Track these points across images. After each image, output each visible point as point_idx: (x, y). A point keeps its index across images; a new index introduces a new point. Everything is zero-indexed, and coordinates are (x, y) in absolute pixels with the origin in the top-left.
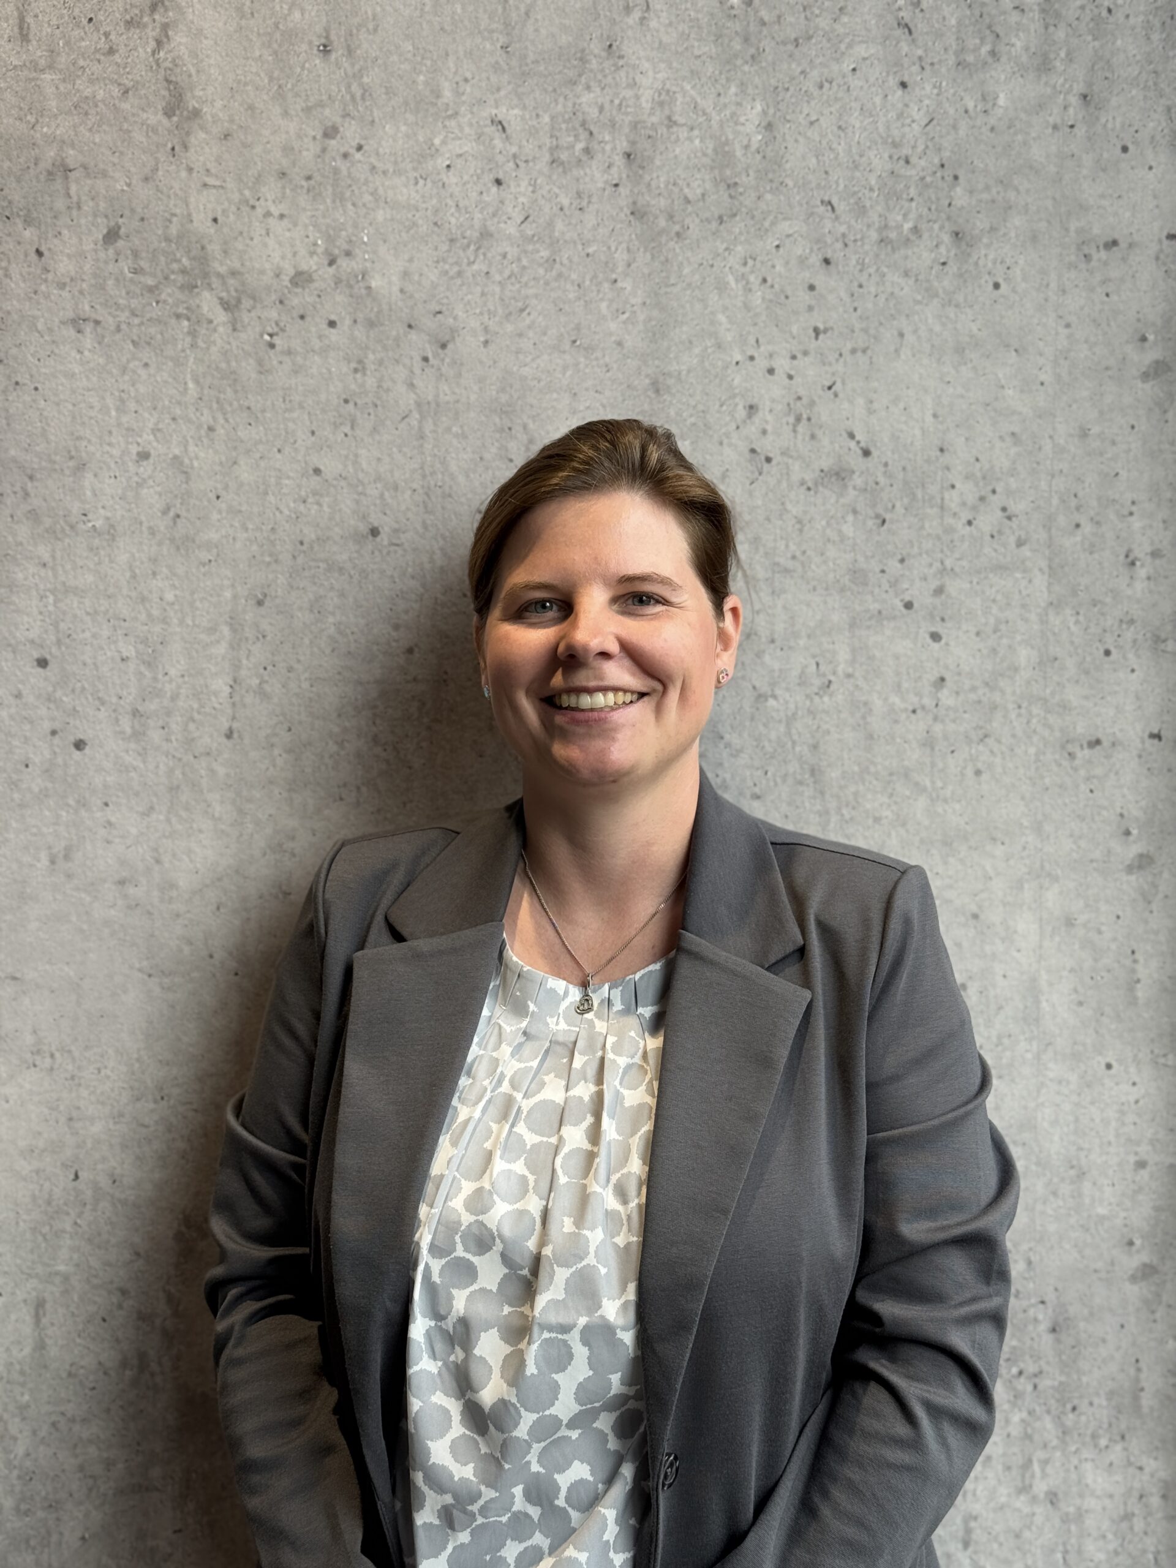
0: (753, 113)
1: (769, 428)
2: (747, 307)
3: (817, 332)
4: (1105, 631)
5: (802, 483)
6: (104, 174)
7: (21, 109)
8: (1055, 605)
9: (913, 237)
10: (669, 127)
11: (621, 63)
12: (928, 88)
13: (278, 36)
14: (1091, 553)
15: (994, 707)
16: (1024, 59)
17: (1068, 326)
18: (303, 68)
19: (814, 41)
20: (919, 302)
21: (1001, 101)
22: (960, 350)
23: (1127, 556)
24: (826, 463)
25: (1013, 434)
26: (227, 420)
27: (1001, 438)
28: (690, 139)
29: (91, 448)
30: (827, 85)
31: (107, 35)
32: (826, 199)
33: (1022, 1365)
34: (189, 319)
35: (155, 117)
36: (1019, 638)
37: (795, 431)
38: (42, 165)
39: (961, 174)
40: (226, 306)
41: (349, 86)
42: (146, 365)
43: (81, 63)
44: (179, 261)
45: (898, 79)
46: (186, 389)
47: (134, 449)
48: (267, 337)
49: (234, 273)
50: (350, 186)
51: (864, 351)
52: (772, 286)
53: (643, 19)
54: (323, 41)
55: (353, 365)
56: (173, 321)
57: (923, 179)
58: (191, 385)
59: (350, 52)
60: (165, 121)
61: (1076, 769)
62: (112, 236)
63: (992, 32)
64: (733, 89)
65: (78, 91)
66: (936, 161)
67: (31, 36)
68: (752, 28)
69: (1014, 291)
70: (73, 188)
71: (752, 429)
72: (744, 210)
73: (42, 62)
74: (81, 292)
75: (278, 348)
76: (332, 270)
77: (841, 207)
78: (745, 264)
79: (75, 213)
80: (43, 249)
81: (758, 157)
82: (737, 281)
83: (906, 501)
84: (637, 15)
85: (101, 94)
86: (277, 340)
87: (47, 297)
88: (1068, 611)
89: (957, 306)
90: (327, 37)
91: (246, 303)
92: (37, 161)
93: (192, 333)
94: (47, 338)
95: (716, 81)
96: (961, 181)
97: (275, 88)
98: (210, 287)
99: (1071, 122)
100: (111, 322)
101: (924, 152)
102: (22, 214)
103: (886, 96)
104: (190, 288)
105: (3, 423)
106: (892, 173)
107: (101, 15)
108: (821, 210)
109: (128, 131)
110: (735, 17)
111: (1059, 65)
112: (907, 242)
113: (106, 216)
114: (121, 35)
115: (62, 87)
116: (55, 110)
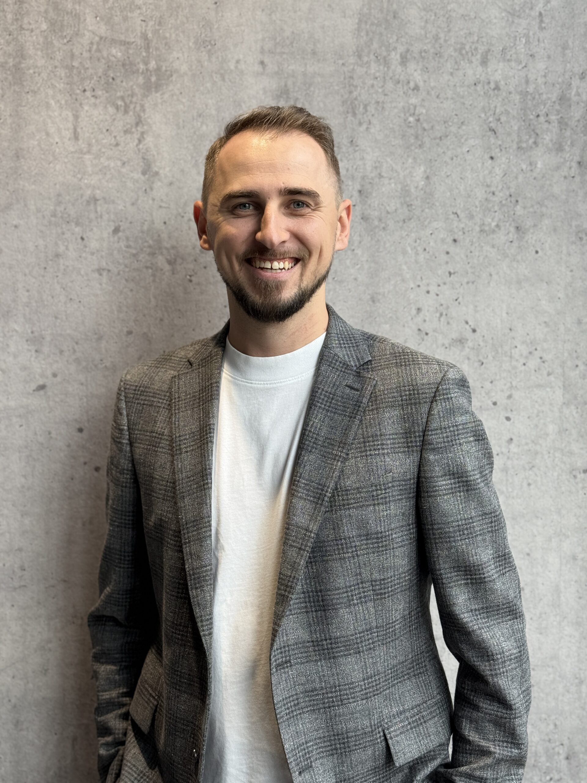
0: (420, 172)
1: (427, 319)
2: (417, 262)
3: (450, 274)
5: (443, 345)
6: (113, 202)
7: (74, 172)
8: (567, 404)
9: (496, 229)
10: (379, 178)
11: (357, 148)
12: (504, 159)
13: (195, 137)
14: (584, 379)
15: (537, 453)
16: (550, 145)
17: (572, 271)
19: (449, 138)
20: (499, 260)
21: (539, 165)
22: (519, 282)
24: (454, 335)
25: (545, 322)
26: (169, 316)
27: (540, 324)
28: (390, 184)
29: (105, 329)
30: (455, 158)
31: (115, 137)
32: (455, 211)
33: (552, 775)
34: (152, 269)
35: (137, 175)
36: (549, 420)
37: (440, 320)
38: (84, 198)
39: (520, 200)
40: (169, 262)
42: (132, 290)
43: (103, 150)
44: (147, 242)
45: (489, 156)
46: (150, 301)
47: (125, 330)
48: (188, 277)
49: (173, 247)
51: (473, 283)
52: (429, 252)
53: (367, 128)
56: (144, 270)
57: (501, 202)
58: (152, 299)
60: (142, 178)
61: (577, 483)
62: (116, 230)
63: (535, 133)
64: (410, 160)
65: (101, 163)
66: (508, 193)
67: (80, 137)
68: (420, 132)
69: (545, 254)
70: (99, 209)
71: (419, 319)
72: (415, 217)
73: (85, 150)
74: (102, 257)
75: (193, 282)
77: (462, 215)
78: (416, 242)
79: (99, 220)
80: (84, 237)
81: (422, 192)
82: (412, 250)
83: (493, 353)
84: (364, 126)
85: (112, 165)
86: (193, 278)
87: (86, 259)
88: (573, 407)
89: (518, 261)
91: (179, 261)
92: (82, 196)
93: (154, 275)
94: (85, 278)
95: (402, 157)
96: (520, 202)
97: (194, 161)
98: (162, 254)
99: (573, 175)
100: (115, 271)
101: (502, 190)
102: (75, 220)
103: (483, 163)
104: (153, 254)
105: (64, 317)
106: (486, 199)
107: (113, 128)
108: (452, 216)
109: (125, 182)
110: (411, 127)
111: (567, 148)
112: (494, 232)
113: (114, 221)
114: (121, 137)
115: (94, 162)
116: (90, 172)
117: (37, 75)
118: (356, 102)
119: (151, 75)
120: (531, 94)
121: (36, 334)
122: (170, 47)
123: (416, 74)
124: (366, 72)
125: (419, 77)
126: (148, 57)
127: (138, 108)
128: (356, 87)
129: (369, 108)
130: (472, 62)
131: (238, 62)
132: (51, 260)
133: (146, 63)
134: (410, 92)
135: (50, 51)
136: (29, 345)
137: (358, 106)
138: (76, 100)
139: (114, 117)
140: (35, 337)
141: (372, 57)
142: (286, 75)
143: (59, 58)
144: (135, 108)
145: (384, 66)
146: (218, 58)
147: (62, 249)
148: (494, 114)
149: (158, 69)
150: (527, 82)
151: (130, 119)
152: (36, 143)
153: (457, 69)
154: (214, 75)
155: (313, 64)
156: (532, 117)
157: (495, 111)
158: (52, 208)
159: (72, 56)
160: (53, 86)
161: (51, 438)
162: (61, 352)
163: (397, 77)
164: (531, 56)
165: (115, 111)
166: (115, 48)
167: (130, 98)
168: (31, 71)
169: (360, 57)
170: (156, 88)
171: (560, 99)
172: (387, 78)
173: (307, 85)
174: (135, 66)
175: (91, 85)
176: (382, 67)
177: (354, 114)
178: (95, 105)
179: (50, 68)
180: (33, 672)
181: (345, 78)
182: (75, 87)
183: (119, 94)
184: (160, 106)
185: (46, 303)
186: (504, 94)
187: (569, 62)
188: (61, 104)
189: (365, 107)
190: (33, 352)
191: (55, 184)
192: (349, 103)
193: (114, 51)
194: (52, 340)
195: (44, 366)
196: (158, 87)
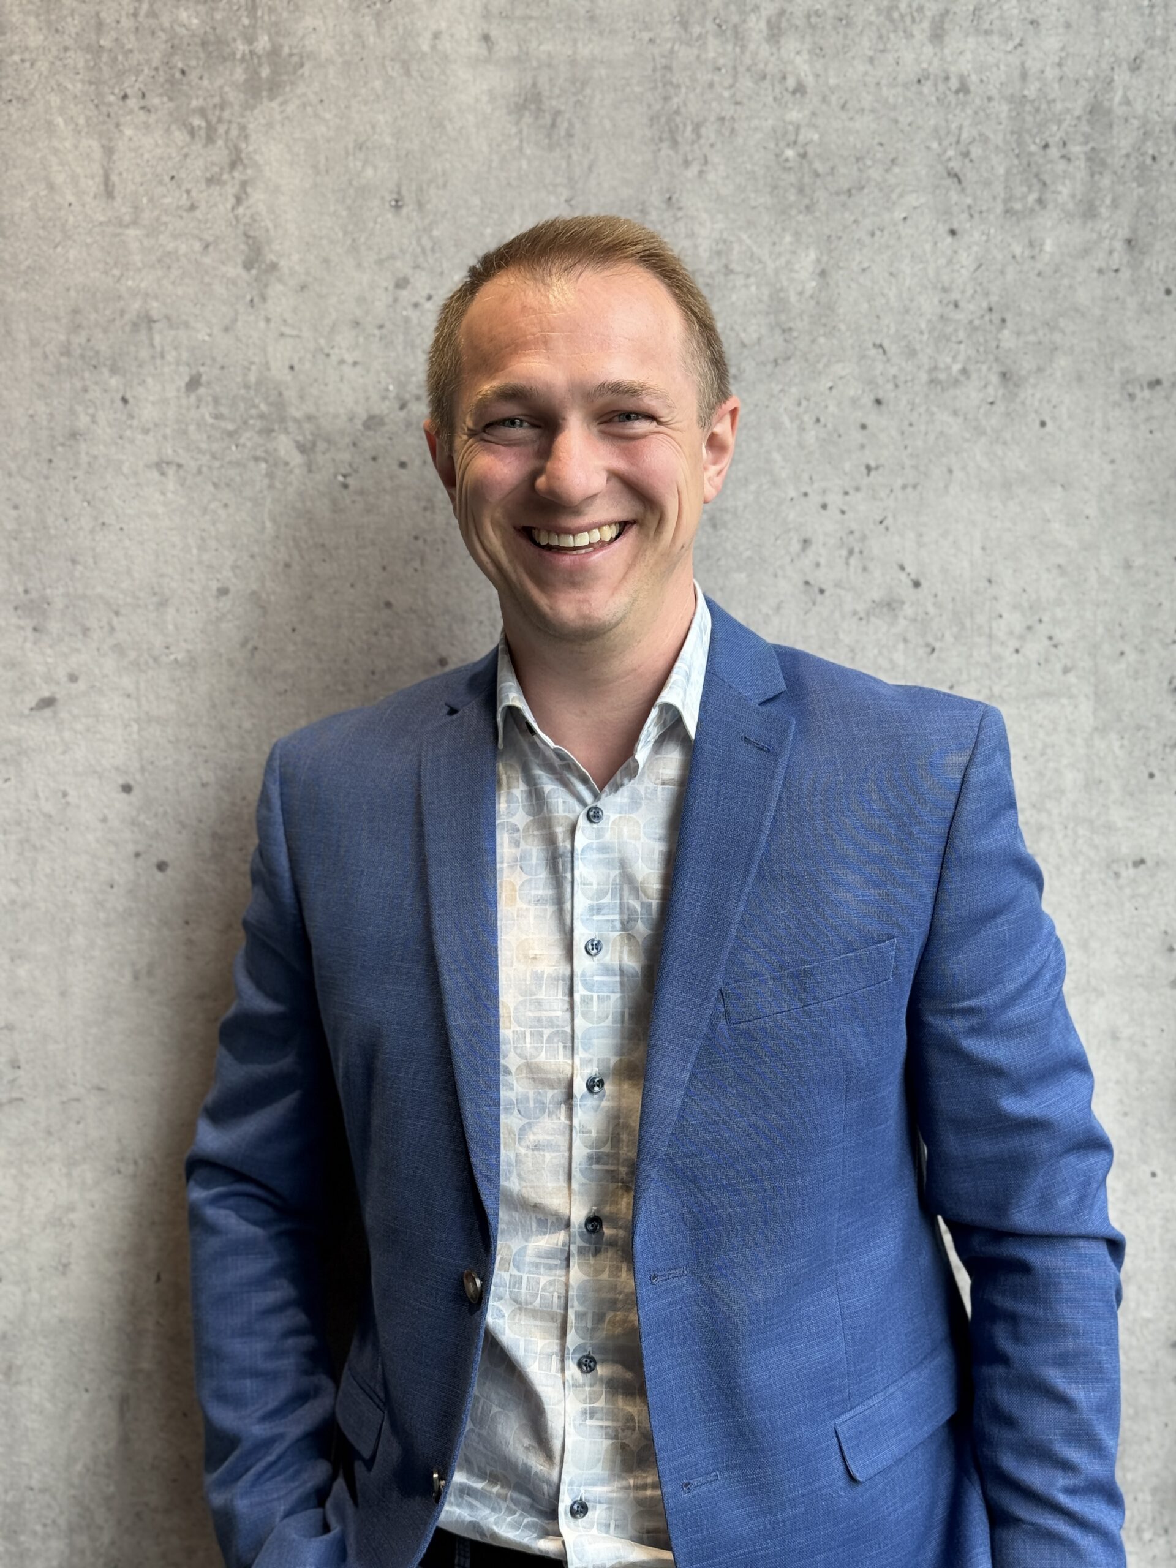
0: (807, 261)
1: (823, 561)
2: (801, 445)
3: (869, 468)
4: (1149, 755)
5: (855, 613)
6: (186, 325)
7: (106, 263)
8: (1102, 730)
9: (962, 378)
10: (726, 275)
11: (680, 214)
12: (977, 235)
13: (351, 191)
14: (1136, 679)
16: (1071, 206)
17: (1112, 462)
18: (375, 222)
19: (866, 191)
20: (967, 440)
21: (1048, 246)
22: (1007, 485)
23: (1170, 683)
24: (877, 594)
25: (1059, 566)
26: (302, 557)
27: (1048, 570)
28: (747, 286)
29: (174, 585)
30: (878, 233)
31: (188, 192)
32: (878, 342)
34: (266, 461)
35: (234, 270)
36: (1065, 761)
37: (847, 564)
38: (127, 317)
39: (1009, 317)
40: (302, 449)
41: (419, 240)
42: (226, 506)
43: (164, 219)
44: (255, 406)
45: (947, 227)
46: (264, 528)
47: (214, 585)
48: (340, 478)
49: (310, 418)
50: (420, 334)
51: (915, 487)
52: (825, 426)
53: (701, 172)
54: (395, 196)
55: (423, 504)
56: (251, 464)
57: (971, 322)
58: (268, 524)
59: (420, 205)
60: (244, 274)
61: (1120, 888)
62: (194, 383)
63: (1039, 180)
64: (788, 239)
65: (161, 245)
66: (985, 305)
67: (116, 193)
68: (807, 179)
69: (1060, 428)
70: (157, 339)
71: (807, 561)
72: (798, 353)
73: (127, 219)
74: (165, 437)
75: (351, 488)
76: (402, 414)
77: (892, 349)
78: (799, 404)
79: (158, 362)
80: (128, 396)
81: (812, 303)
82: (792, 421)
83: (955, 629)
84: (695, 169)
85: (183, 249)
86: (350, 481)
87: (132, 441)
88: (1113, 736)
89: (1005, 443)
90: (399, 193)
91: (321, 446)
92: (122, 313)
93: (270, 475)
94: (132, 481)
95: (772, 230)
96: (1009, 323)
97: (349, 242)
98: (286, 431)
99: (1115, 267)
100: (193, 465)
101: (973, 297)
102: (108, 363)
103: (935, 243)
104: (268, 432)
105: (91, 561)
106: (942, 317)
107: (183, 174)
108: (873, 352)
109: (209, 284)
110: (790, 169)
111: (1104, 211)
112: (956, 383)
113: (188, 365)
114: (201, 192)
115: (146, 243)
116: (140, 265)
117: (28, 65)
118: (678, 119)
119: (260, 65)
120: (1033, 101)
121: (34, 595)
122: (297, 7)
123: (798, 60)
124: (698, 57)
125: (806, 67)
126: (254, 27)
127: (234, 132)
128: (678, 87)
129: (703, 131)
130: (912, 36)
131: (436, 36)
132: (63, 445)
133: (250, 40)
134: (787, 96)
135: (53, 17)
136: (19, 617)
137: (681, 126)
138: (109, 116)
139: (186, 150)
140: (32, 601)
141: (710, 26)
142: (535, 64)
143: (73, 31)
144: (227, 132)
145: (735, 45)
146: (395, 28)
147: (83, 421)
148: (958, 142)
149: (275, 51)
150: (1024, 76)
151: (219, 153)
152: (27, 204)
153: (883, 51)
154: (388, 63)
155: (590, 40)
156: (1033, 148)
157: (959, 136)
158: (62, 337)
159: (100, 26)
160: (61, 89)
161: (68, 804)
162: (86, 631)
163: (761, 66)
164: (1032, 23)
165: (188, 138)
166: (186, 9)
167: (217, 113)
168: (16, 58)
169: (685, 25)
170: (271, 90)
171: (1091, 112)
172: (741, 69)
173: (578, 84)
174: (228, 45)
175: (137, 85)
176: (729, 47)
177: (675, 144)
178: (147, 126)
179: (54, 49)
180: (41, 1269)
181: (654, 70)
182: (106, 90)
183: (194, 103)
184: (278, 127)
185: (53, 532)
186: (978, 101)
187: (1109, 37)
188: (77, 125)
189: (697, 128)
190: (29, 632)
191: (68, 290)
192: (663, 120)
193: (183, 15)
194: (67, 607)
195: (50, 660)
196: (274, 88)
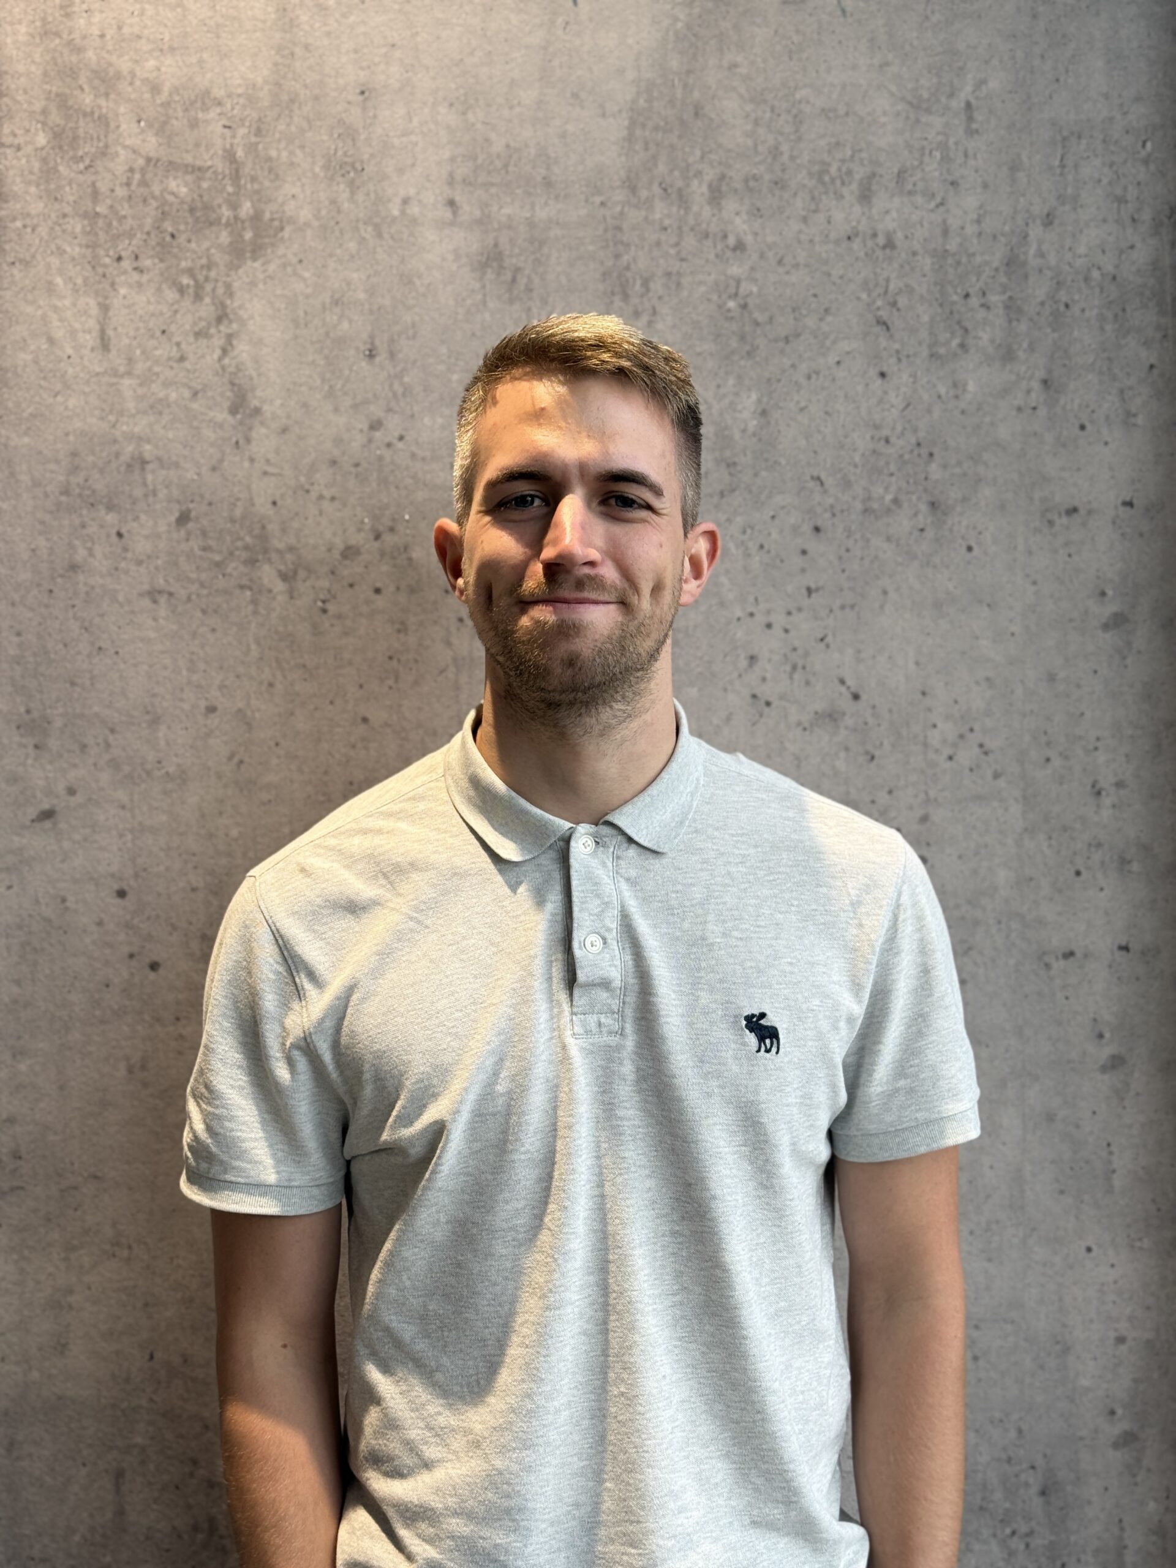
0: (750, 401)
1: (768, 676)
2: (746, 570)
3: (809, 591)
4: (1075, 853)
5: (799, 724)
6: (177, 465)
7: (103, 410)
8: (1030, 831)
9: (893, 507)
12: (905, 377)
13: (329, 343)
14: (1061, 784)
15: (976, 923)
16: (991, 350)
17: (1035, 583)
18: (351, 370)
19: (802, 338)
20: (900, 564)
21: (971, 387)
22: (938, 605)
23: (1093, 786)
24: (820, 706)
25: (988, 679)
26: (285, 677)
27: (977, 683)
29: (165, 704)
30: (814, 376)
31: (178, 344)
32: (815, 474)
33: (1015, 1526)
34: (251, 589)
35: (221, 415)
36: (997, 860)
37: (791, 678)
38: (122, 459)
39: (935, 451)
40: (284, 577)
41: (391, 386)
42: (214, 630)
43: (157, 369)
44: (239, 539)
45: (877, 370)
46: (249, 650)
47: (203, 704)
48: (320, 604)
49: (291, 549)
50: (392, 471)
52: (769, 552)
54: (368, 346)
55: (397, 626)
56: (237, 592)
57: (901, 456)
58: (253, 647)
59: (392, 355)
60: (230, 418)
61: (1052, 979)
62: (183, 519)
63: (961, 327)
64: (731, 381)
65: (153, 394)
66: (913, 440)
67: (111, 346)
68: (747, 328)
69: (986, 552)
70: (150, 478)
71: (754, 676)
72: (742, 486)
73: (122, 369)
74: (157, 568)
75: (330, 613)
76: (377, 545)
77: (829, 482)
78: (744, 532)
79: (151, 499)
80: (123, 531)
81: (754, 440)
83: (892, 739)
85: (174, 396)
86: (330, 607)
87: (126, 572)
88: (1042, 836)
89: (935, 567)
90: (372, 343)
91: (302, 574)
92: (117, 455)
93: (254, 602)
94: (126, 608)
95: (716, 374)
96: (936, 457)
97: (326, 388)
98: (269, 561)
99: (1033, 405)
100: (182, 593)
101: (902, 434)
102: (105, 500)
103: (867, 385)
104: (252, 562)
105: (88, 683)
106: (874, 451)
107: (173, 328)
108: (811, 484)
109: (197, 428)
110: (732, 318)
111: (1021, 355)
112: (889, 511)
113: (178, 502)
114: (191, 344)
115: (140, 391)
116: (133, 411)
117: (29, 230)
118: (629, 274)
119: (244, 229)
120: (954, 255)
121: (35, 714)
122: (277, 176)
123: (738, 220)
124: (646, 218)
125: (745, 227)
126: (237, 194)
127: (220, 291)
128: (627, 245)
129: (652, 285)
130: (842, 197)
131: (406, 201)
132: (62, 576)
133: (234, 206)
134: (729, 253)
135: (52, 186)
136: (22, 736)
137: (631, 281)
138: (104, 276)
139: (176, 307)
140: (33, 721)
141: (656, 189)
142: (496, 225)
143: (71, 198)
144: (214, 290)
145: (680, 207)
146: (368, 194)
147: (81, 554)
148: (886, 293)
149: (257, 217)
150: (945, 232)
151: (206, 309)
152: (29, 357)
153: (815, 211)
154: (361, 226)
155: (546, 204)
156: (955, 298)
157: (887, 287)
158: (62, 478)
159: (95, 195)
160: (61, 252)
161: (67, 909)
162: (84, 747)
163: (704, 226)
164: (952, 183)
165: (177, 296)
166: (175, 178)
167: (205, 272)
168: (19, 224)
169: (633, 190)
170: (254, 251)
171: (1008, 264)
172: (686, 229)
173: (536, 244)
174: (214, 211)
175: (131, 249)
176: (674, 209)
177: (626, 297)
178: (140, 285)
179: (53, 215)
180: (40, 1349)
181: (606, 230)
182: (102, 253)
183: (183, 264)
184: (261, 286)
185: (52, 656)
186: (903, 255)
187: (1024, 195)
188: (75, 284)
189: (646, 283)
190: (31, 750)
191: (67, 434)
192: (615, 275)
193: (173, 185)
194: (65, 725)
195: (51, 775)
196: (257, 250)
